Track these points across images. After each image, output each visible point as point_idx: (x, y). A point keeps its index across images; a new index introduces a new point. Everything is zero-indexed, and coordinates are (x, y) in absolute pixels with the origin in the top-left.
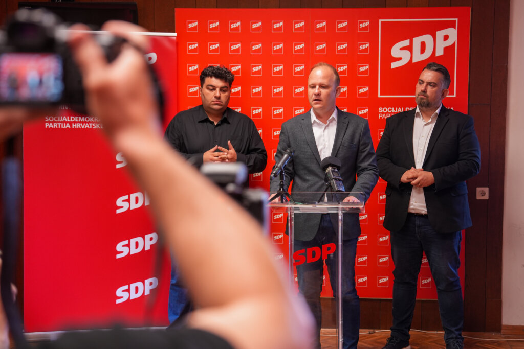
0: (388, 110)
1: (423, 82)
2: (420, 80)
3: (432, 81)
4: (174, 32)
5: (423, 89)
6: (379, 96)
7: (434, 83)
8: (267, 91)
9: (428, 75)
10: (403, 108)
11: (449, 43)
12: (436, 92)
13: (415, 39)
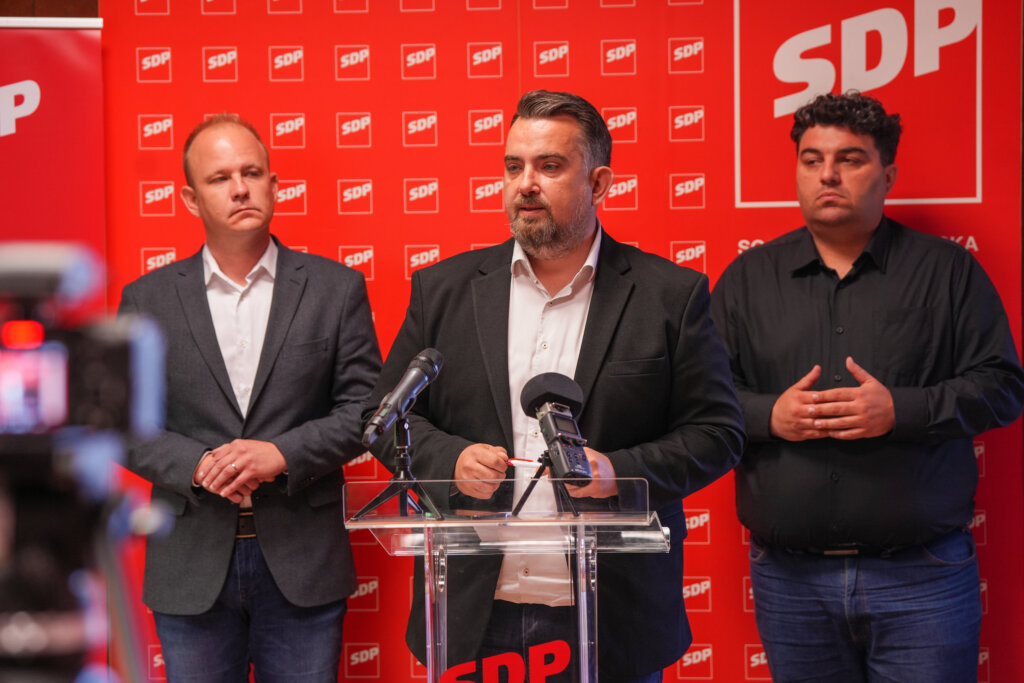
4: (95, 15)
6: (739, 204)
8: (388, 194)
11: (956, 33)
13: (847, 25)
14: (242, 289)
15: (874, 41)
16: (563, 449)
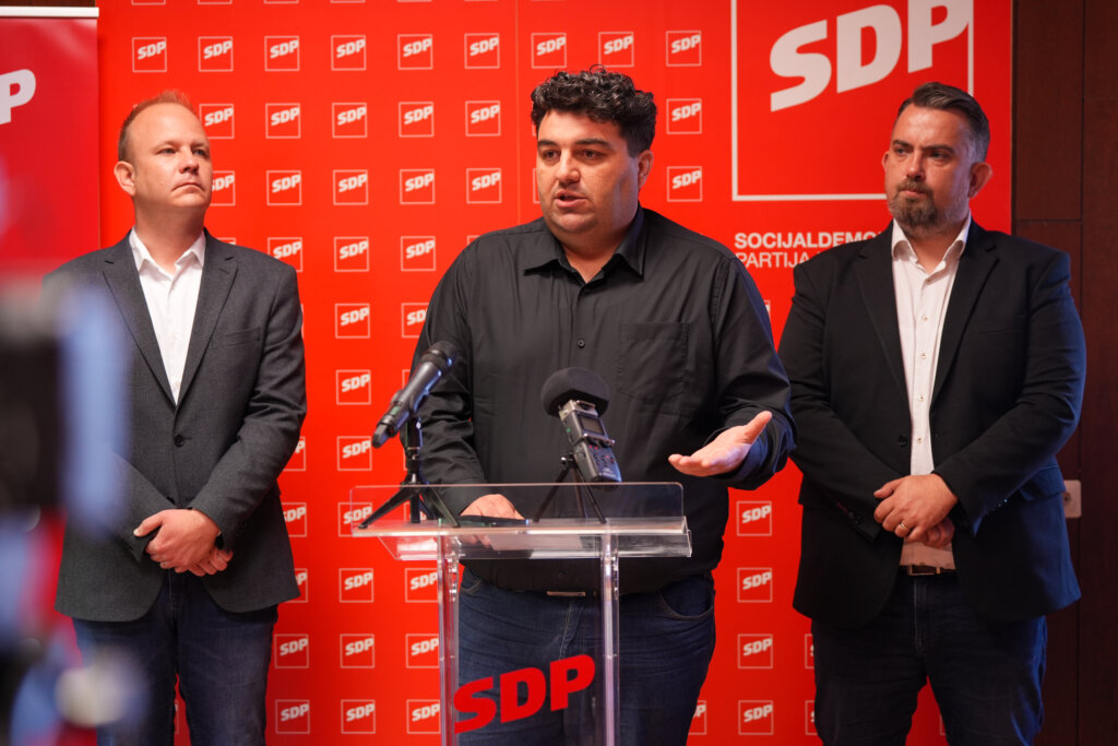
0: (762, 240)
1: (906, 148)
2: (896, 142)
3: (940, 142)
5: (913, 169)
6: (736, 197)
7: (945, 147)
9: (921, 124)
10: (809, 235)
11: (948, 31)
12: (951, 176)
13: (843, 21)
14: (172, 277)
15: (869, 38)
16: (589, 450)
